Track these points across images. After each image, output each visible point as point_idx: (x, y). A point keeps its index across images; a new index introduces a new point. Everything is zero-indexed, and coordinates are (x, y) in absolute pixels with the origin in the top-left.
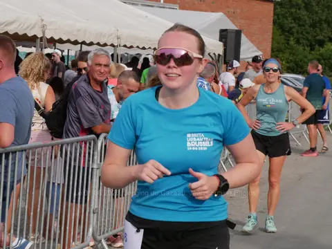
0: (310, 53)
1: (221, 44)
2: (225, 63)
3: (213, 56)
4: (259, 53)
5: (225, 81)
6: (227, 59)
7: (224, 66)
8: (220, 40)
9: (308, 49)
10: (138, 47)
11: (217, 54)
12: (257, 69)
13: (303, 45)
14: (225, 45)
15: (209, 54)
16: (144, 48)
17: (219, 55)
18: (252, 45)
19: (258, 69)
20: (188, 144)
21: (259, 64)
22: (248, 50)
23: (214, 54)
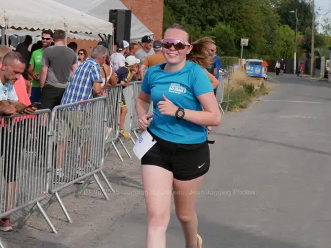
0: (201, 33)
1: (111, 24)
2: (116, 43)
3: (103, 36)
4: (149, 34)
5: (115, 62)
6: (117, 40)
7: (114, 47)
8: (110, 21)
9: (199, 28)
10: (26, 28)
11: (107, 35)
12: (147, 49)
13: (195, 26)
14: (115, 26)
15: (99, 35)
16: (32, 30)
17: (109, 36)
18: (143, 25)
19: (149, 49)
20: (170, 89)
21: (149, 44)
22: (138, 30)
23: (104, 34)
